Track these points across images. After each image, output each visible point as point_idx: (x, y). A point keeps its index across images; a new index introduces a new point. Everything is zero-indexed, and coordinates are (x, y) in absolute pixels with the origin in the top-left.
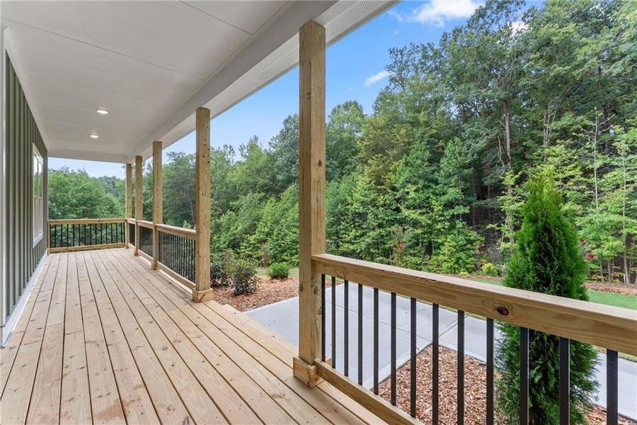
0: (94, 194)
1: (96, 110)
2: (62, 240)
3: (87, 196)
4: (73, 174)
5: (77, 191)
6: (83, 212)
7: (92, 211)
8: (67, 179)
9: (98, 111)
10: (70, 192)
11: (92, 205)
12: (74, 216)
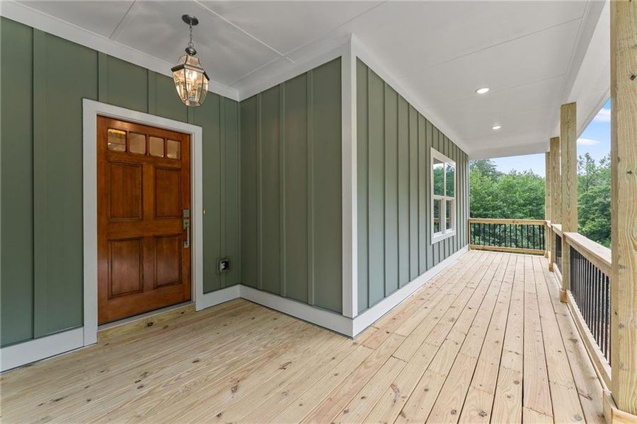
0: (539, 193)
1: (476, 91)
2: (511, 236)
3: (533, 196)
4: (520, 175)
5: (524, 192)
6: (530, 211)
7: (537, 211)
8: (515, 181)
9: (479, 92)
10: (518, 193)
11: (538, 205)
12: (521, 215)
